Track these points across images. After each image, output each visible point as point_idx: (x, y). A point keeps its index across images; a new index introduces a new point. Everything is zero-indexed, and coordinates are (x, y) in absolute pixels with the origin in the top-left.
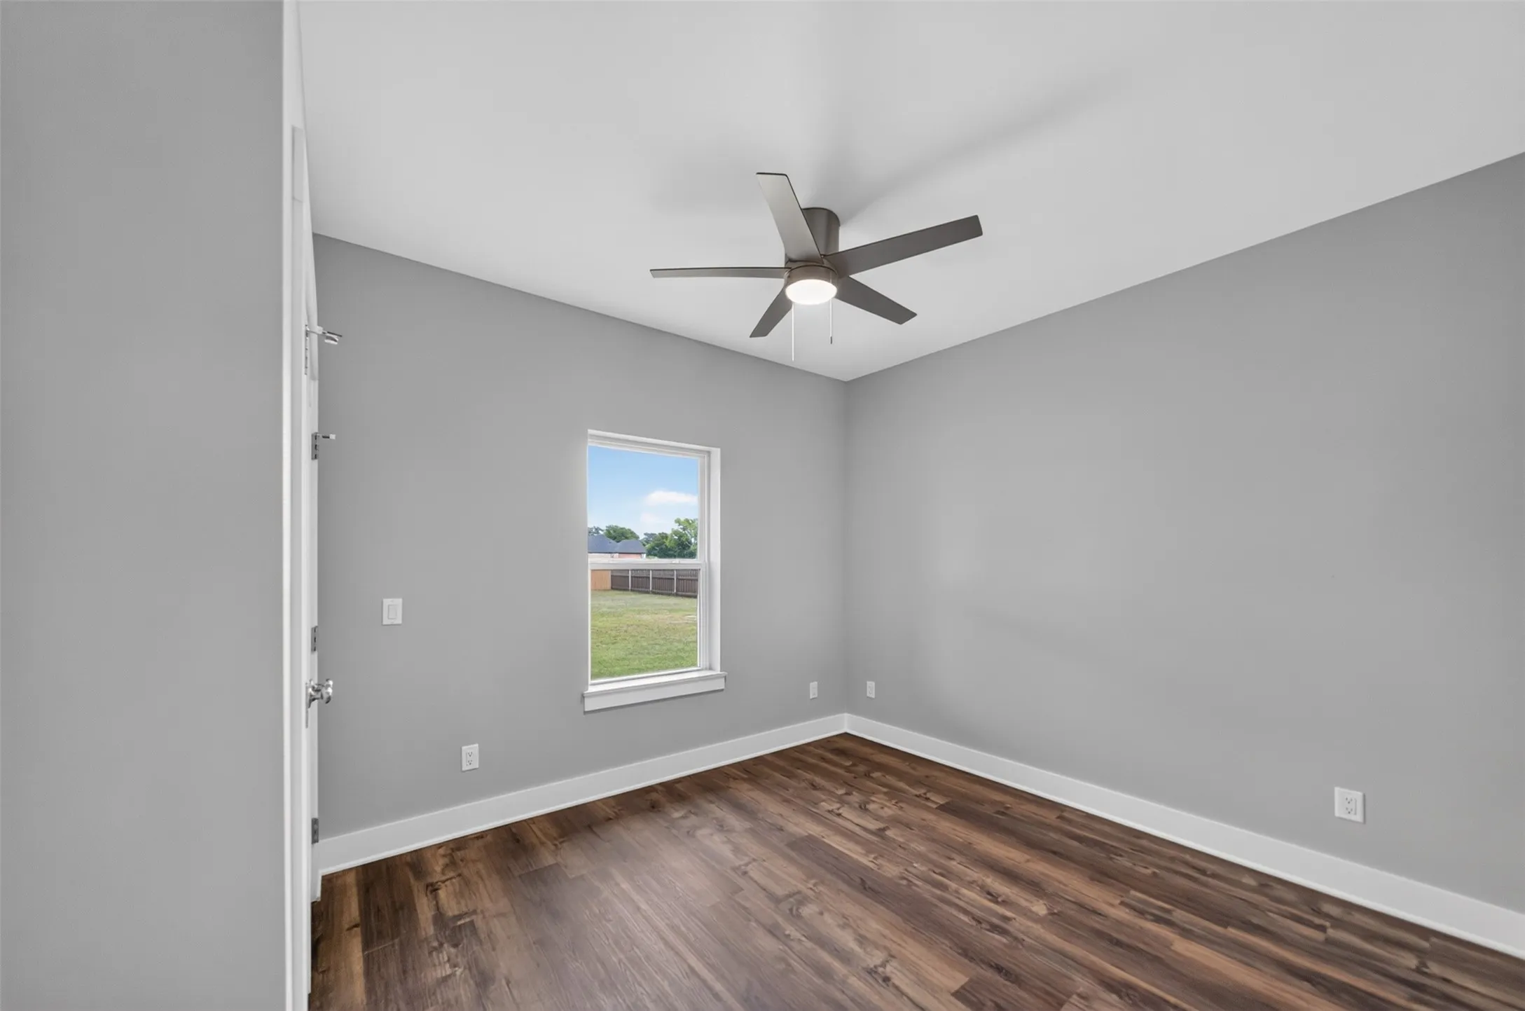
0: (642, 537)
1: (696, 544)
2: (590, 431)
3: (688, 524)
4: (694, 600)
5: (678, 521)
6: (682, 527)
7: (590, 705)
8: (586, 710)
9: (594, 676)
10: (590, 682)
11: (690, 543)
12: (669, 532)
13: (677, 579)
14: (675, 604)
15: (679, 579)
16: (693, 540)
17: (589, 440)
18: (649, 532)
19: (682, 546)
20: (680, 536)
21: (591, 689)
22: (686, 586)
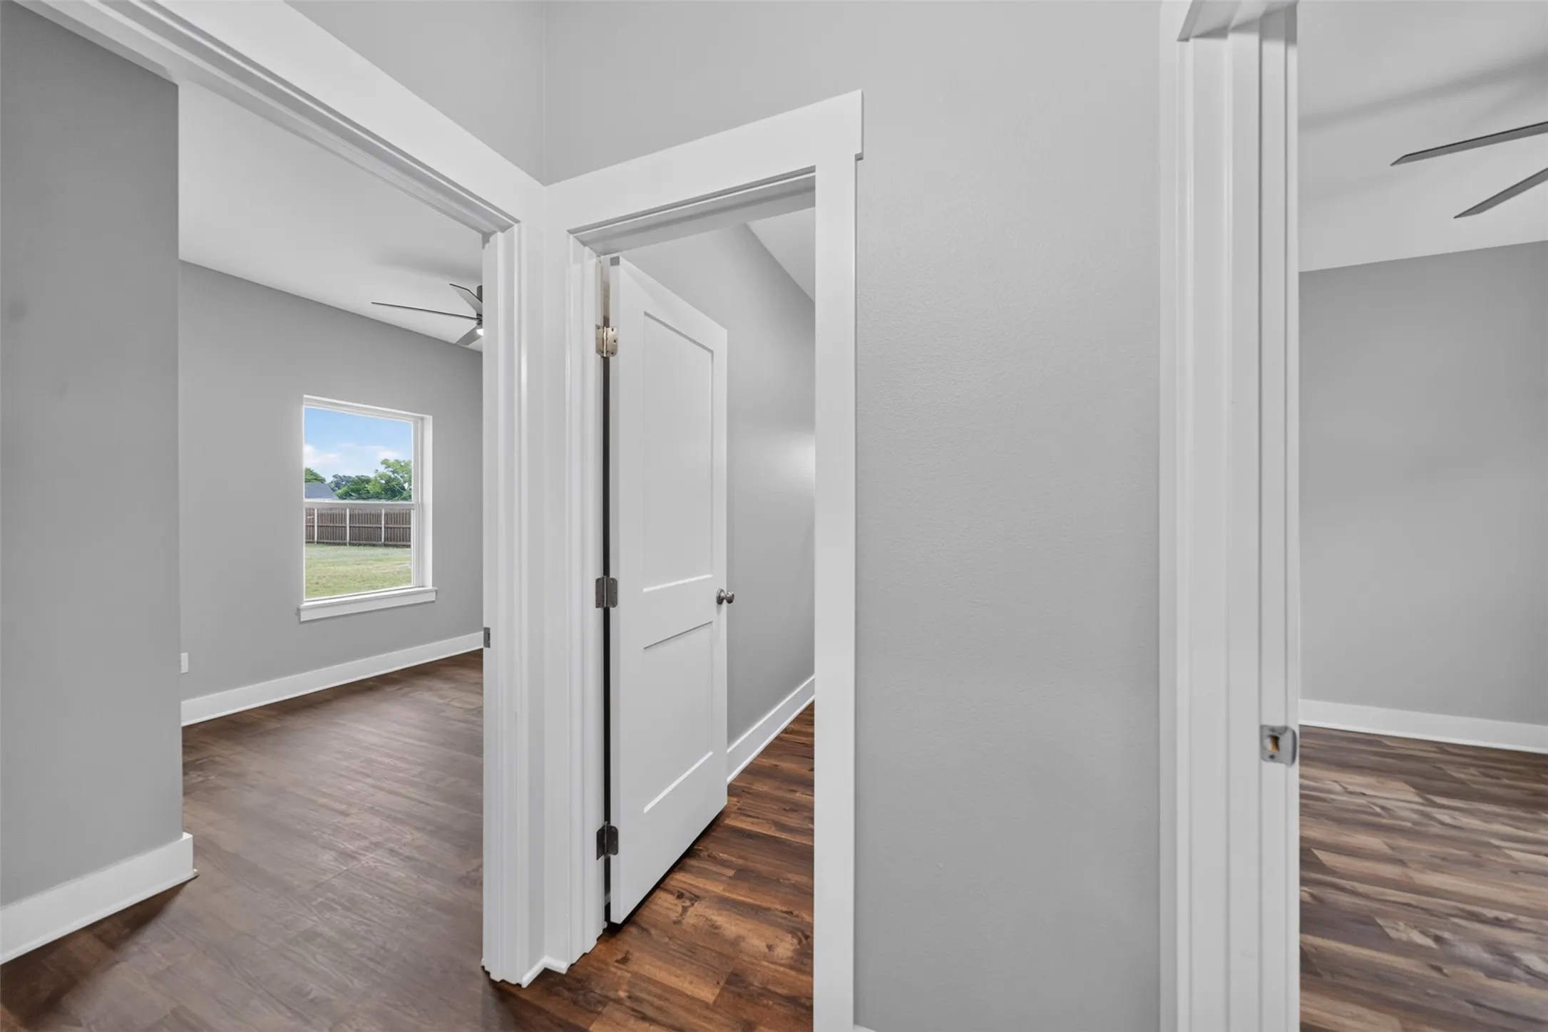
0: (329, 479)
1: (410, 489)
2: (305, 396)
3: (398, 467)
4: (408, 549)
5: (385, 462)
6: (390, 469)
7: (305, 616)
8: (302, 620)
9: (308, 594)
10: (305, 600)
11: (404, 489)
12: (372, 475)
13: (385, 527)
14: (383, 554)
15: (388, 528)
16: (406, 486)
17: (304, 403)
18: (341, 475)
19: (393, 490)
20: (389, 481)
21: (306, 604)
22: (398, 536)
